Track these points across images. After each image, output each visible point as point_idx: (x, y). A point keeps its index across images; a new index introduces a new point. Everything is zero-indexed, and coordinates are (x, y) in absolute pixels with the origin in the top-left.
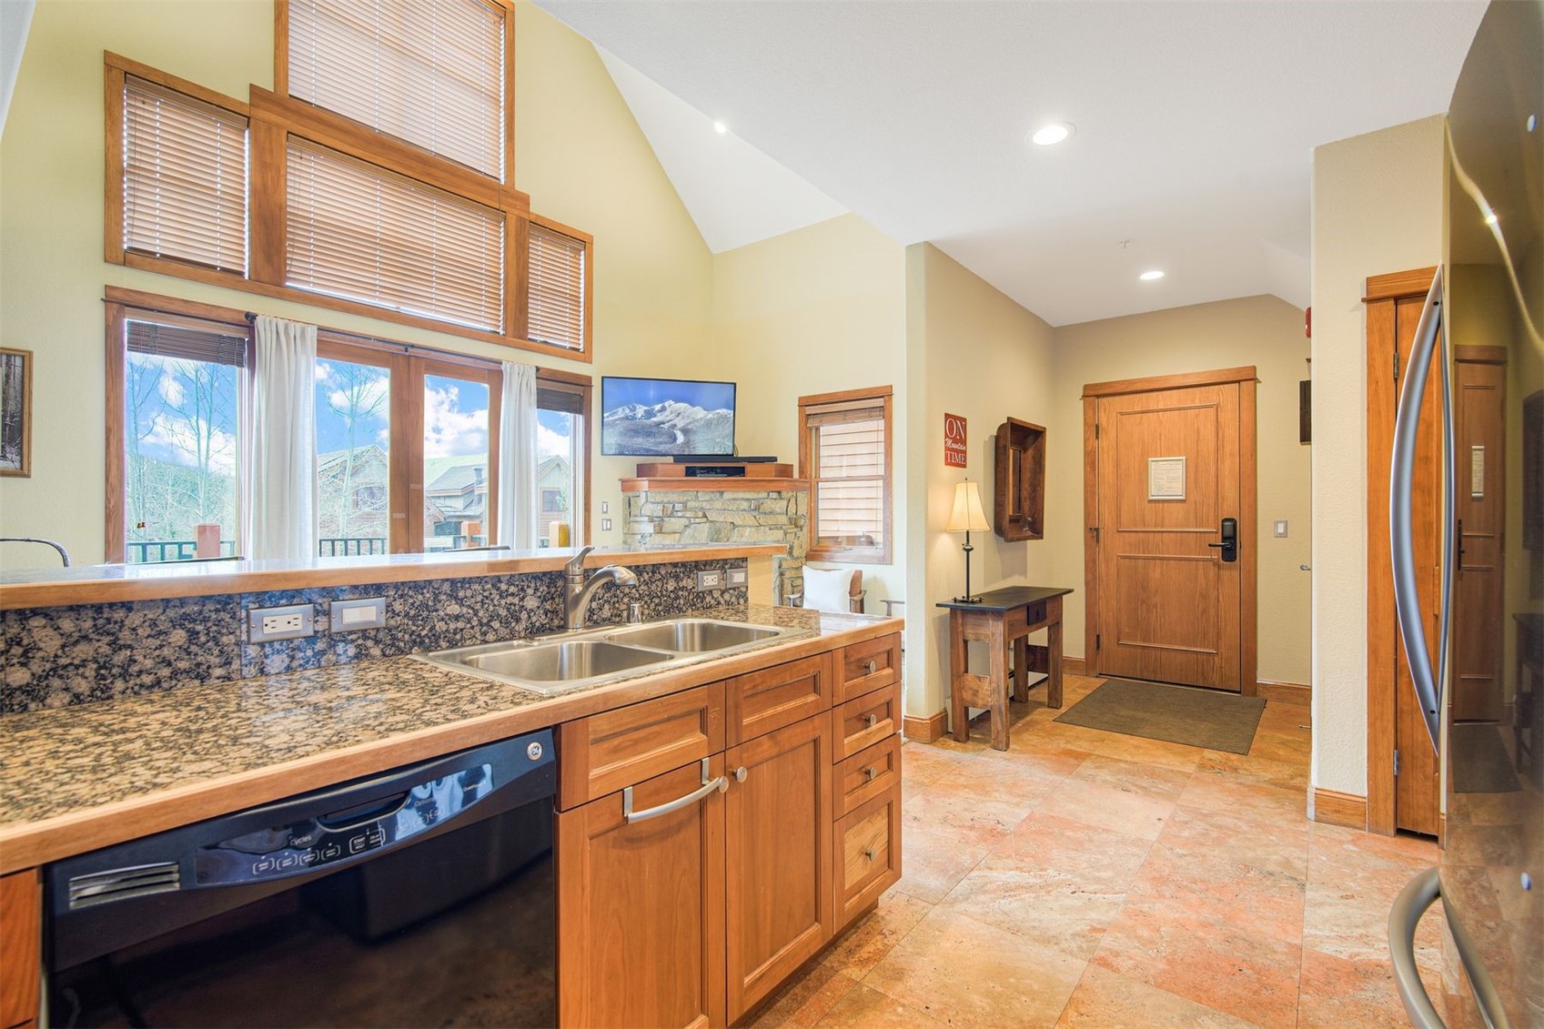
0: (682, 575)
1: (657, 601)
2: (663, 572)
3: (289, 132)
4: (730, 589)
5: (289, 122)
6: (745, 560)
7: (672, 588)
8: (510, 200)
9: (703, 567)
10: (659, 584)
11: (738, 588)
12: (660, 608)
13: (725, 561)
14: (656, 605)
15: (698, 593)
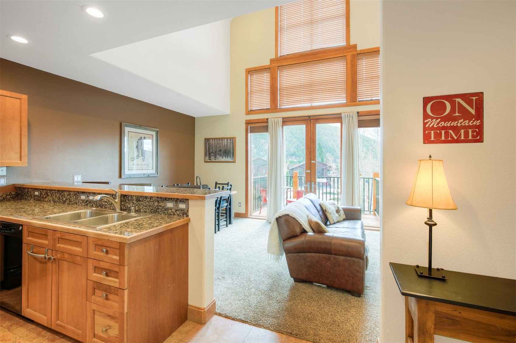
0: (160, 201)
1: (151, 208)
2: (154, 199)
3: (278, 67)
4: (179, 210)
6: (188, 200)
7: (156, 205)
8: (348, 50)
9: (168, 200)
10: (152, 203)
11: (183, 210)
12: (152, 211)
13: (178, 199)
14: (151, 209)
15: (166, 209)
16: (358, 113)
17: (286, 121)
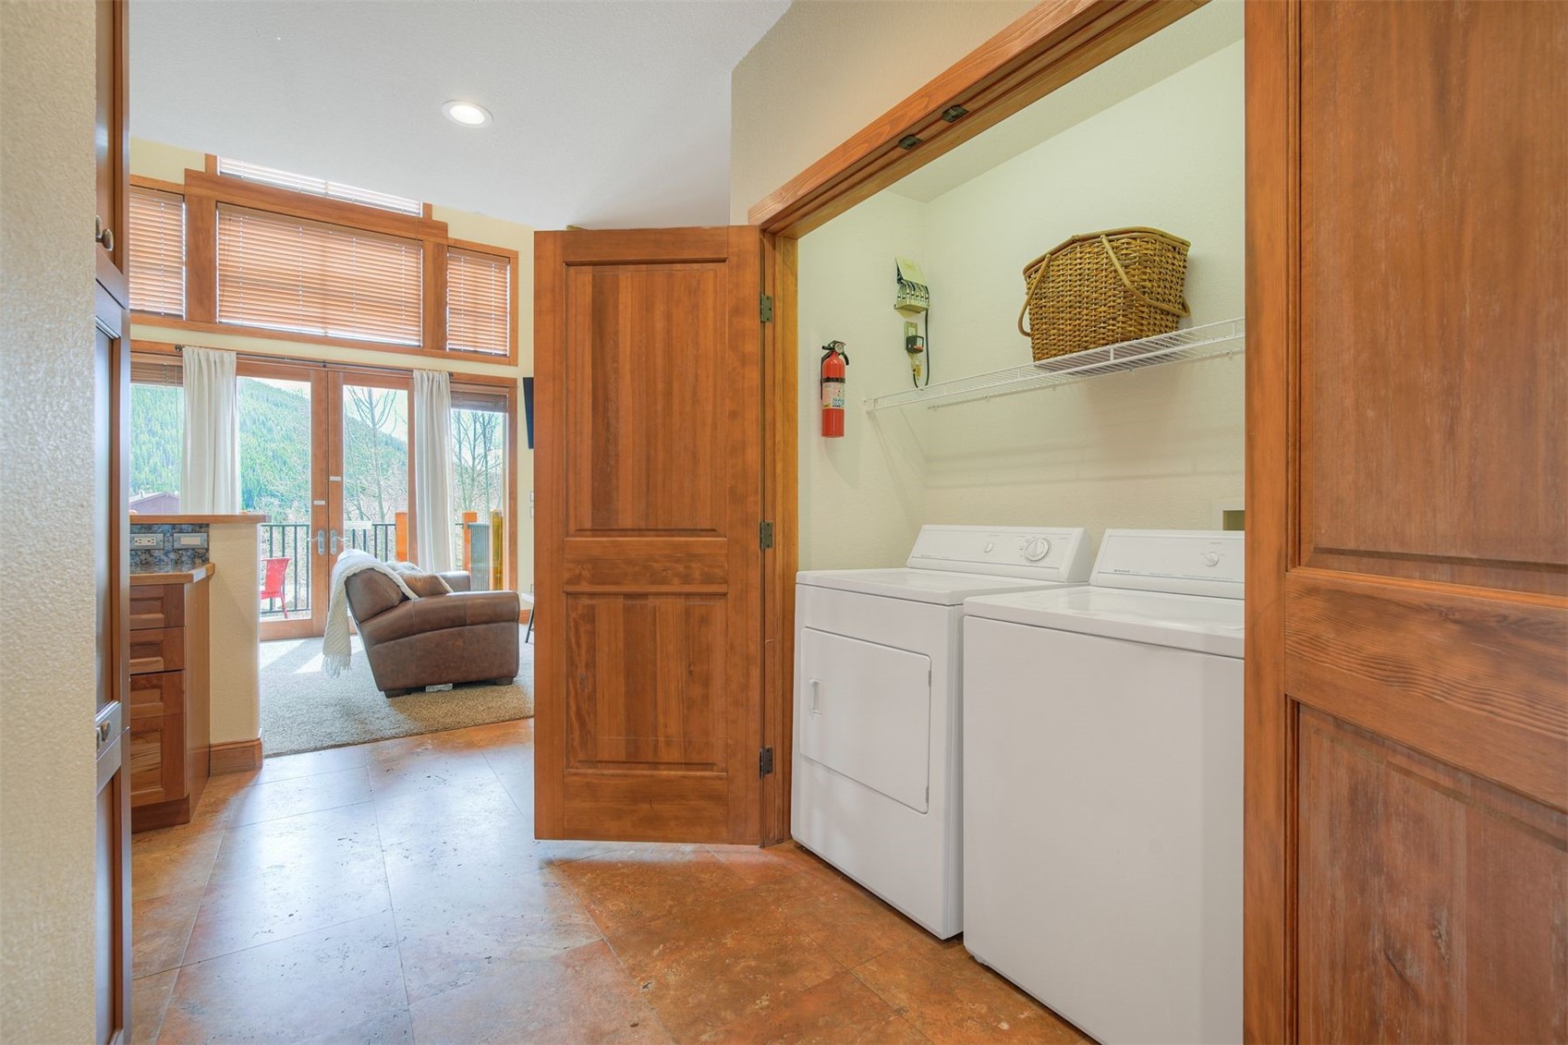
3: (217, 202)
4: (182, 549)
5: (217, 193)
6: (206, 526)
8: (427, 230)
11: (195, 549)
16: (451, 375)
17: (249, 365)
